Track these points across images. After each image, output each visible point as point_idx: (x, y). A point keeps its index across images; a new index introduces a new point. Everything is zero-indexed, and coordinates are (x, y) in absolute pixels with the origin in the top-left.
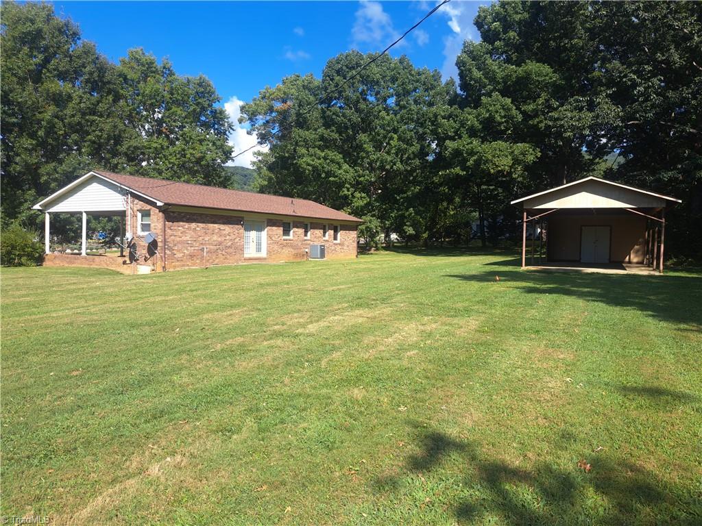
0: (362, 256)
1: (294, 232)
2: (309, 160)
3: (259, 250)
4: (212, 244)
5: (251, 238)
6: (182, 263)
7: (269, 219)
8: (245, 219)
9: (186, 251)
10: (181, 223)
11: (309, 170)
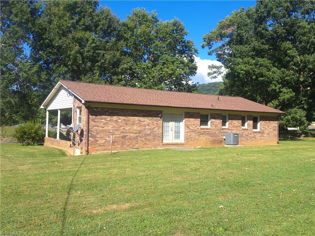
0: (284, 142)
1: (211, 122)
2: (243, 67)
3: (177, 136)
4: (132, 133)
5: (170, 128)
6: (104, 148)
7: (187, 112)
8: (163, 112)
9: (108, 138)
10: (104, 117)
11: (242, 74)
